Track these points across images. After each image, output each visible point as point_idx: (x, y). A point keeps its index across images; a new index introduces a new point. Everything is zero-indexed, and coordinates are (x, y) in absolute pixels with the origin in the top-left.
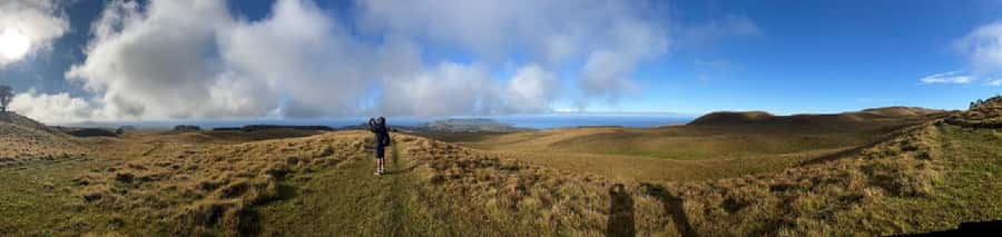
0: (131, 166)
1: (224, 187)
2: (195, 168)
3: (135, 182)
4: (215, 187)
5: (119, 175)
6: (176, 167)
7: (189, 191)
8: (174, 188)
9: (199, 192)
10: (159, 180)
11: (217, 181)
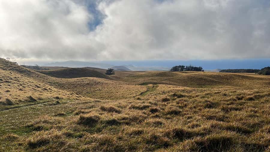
0: (103, 109)
1: (198, 138)
2: (176, 113)
3: (98, 126)
4: (190, 135)
5: (82, 118)
6: (153, 111)
7: (155, 137)
8: (139, 133)
9: (166, 139)
10: (127, 124)
11: (196, 129)
